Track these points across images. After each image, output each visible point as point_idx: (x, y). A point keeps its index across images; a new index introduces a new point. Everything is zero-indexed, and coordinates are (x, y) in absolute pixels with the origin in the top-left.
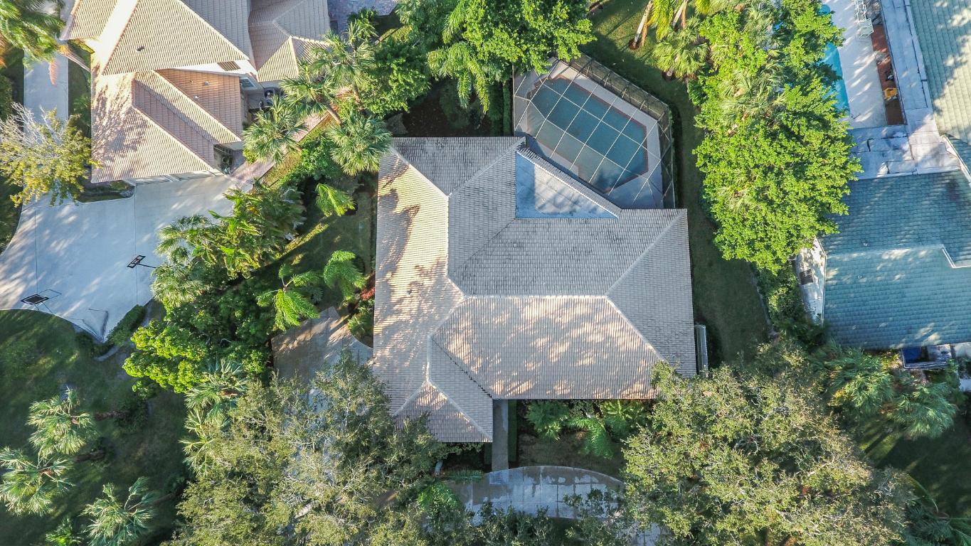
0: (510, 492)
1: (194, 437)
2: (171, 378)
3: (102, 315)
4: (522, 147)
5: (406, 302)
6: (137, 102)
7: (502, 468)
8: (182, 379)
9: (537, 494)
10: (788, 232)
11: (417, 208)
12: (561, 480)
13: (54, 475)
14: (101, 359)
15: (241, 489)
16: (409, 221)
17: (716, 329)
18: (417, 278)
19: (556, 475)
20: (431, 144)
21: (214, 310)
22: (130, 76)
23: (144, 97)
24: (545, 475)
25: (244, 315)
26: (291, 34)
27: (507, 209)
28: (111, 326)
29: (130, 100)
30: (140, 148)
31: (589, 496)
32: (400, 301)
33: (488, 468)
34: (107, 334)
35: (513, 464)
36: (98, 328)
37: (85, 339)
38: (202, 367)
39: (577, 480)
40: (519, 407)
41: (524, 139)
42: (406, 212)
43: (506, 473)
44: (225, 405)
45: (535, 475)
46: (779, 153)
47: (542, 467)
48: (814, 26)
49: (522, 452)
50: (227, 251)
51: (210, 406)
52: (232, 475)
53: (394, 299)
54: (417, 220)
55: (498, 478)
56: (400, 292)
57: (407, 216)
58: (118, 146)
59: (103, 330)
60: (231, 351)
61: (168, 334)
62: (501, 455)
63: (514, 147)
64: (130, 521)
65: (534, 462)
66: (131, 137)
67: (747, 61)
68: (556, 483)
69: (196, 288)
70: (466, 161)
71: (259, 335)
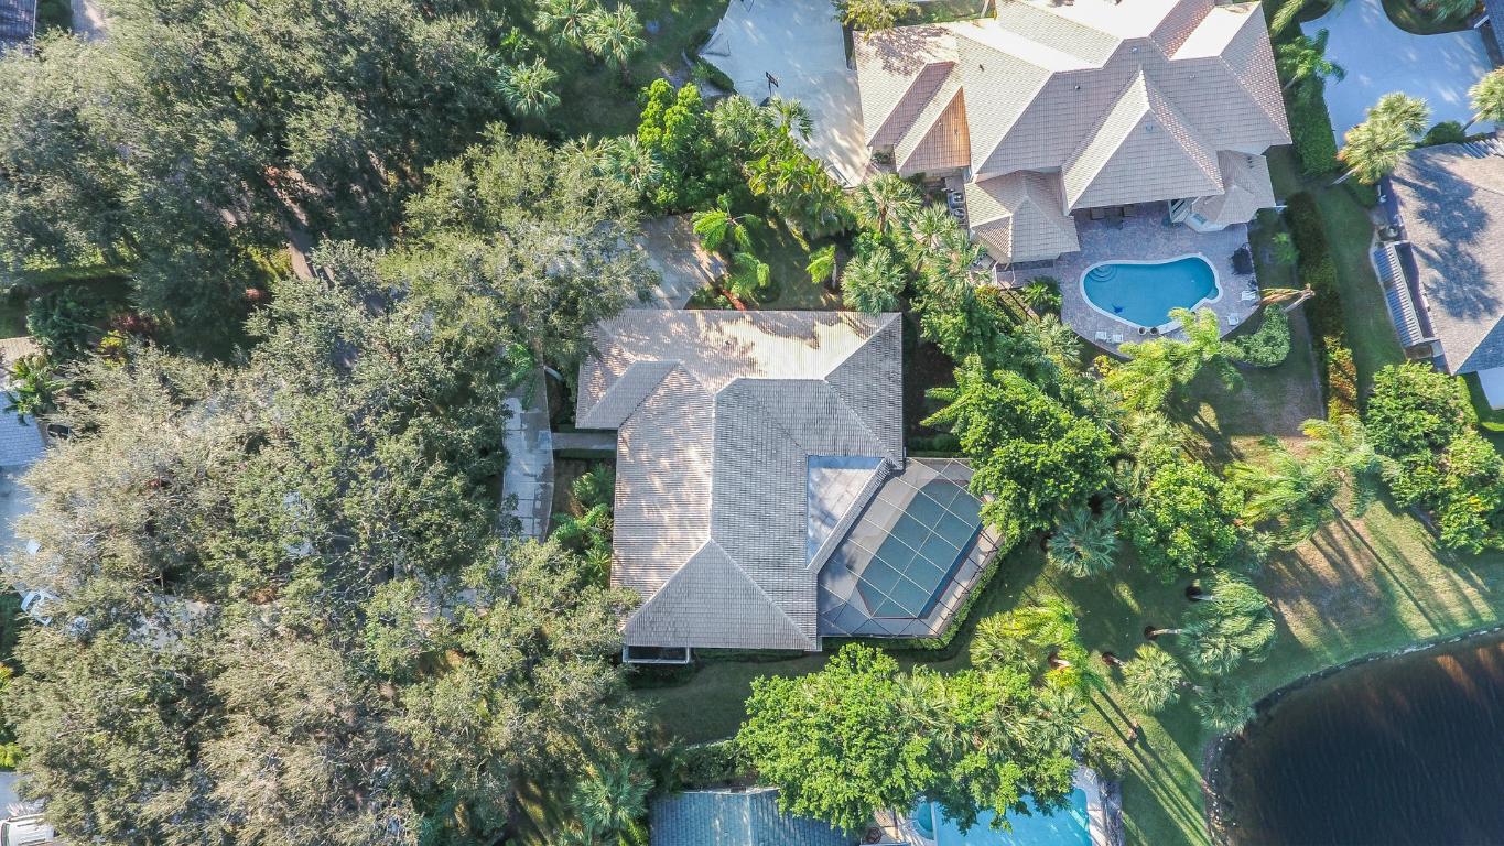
0: (530, 451)
1: (593, 145)
2: (649, 121)
3: (727, 52)
4: (890, 466)
5: (718, 335)
6: (929, 69)
7: (554, 443)
8: (648, 133)
9: (527, 478)
10: (773, 747)
11: (816, 346)
12: (538, 505)
13: (568, 29)
14: (684, 54)
15: (537, 187)
16: (804, 338)
17: (686, 683)
18: (741, 343)
19: (544, 499)
20: (895, 366)
21: (715, 156)
22: (957, 61)
23: (937, 75)
24: (545, 487)
25: (710, 184)
26: (1016, 214)
27: (813, 445)
28: (713, 61)
29: (934, 61)
30: (886, 72)
31: (516, 518)
32: (720, 330)
33: (554, 429)
34: (706, 57)
35: (556, 453)
36: (714, 49)
37: (703, 38)
38: (657, 147)
39: (537, 520)
40: (609, 459)
41: (900, 467)
42: (814, 336)
43: (549, 447)
44: (617, 170)
45: (545, 476)
46: (851, 729)
47: (552, 485)
48: (1004, 784)
49: (568, 464)
50: (762, 163)
51: (617, 156)
52: (551, 179)
53: (722, 323)
54: (805, 346)
55: (545, 438)
56: (729, 329)
57: (810, 336)
58: (887, 51)
59: (711, 53)
60: (671, 173)
61: (685, 116)
62: (567, 442)
63: (888, 456)
64: (523, 96)
65: (558, 475)
66: (896, 63)
67: (967, 707)
68: (536, 499)
69: (732, 135)
70: (868, 403)
71: (688, 198)
